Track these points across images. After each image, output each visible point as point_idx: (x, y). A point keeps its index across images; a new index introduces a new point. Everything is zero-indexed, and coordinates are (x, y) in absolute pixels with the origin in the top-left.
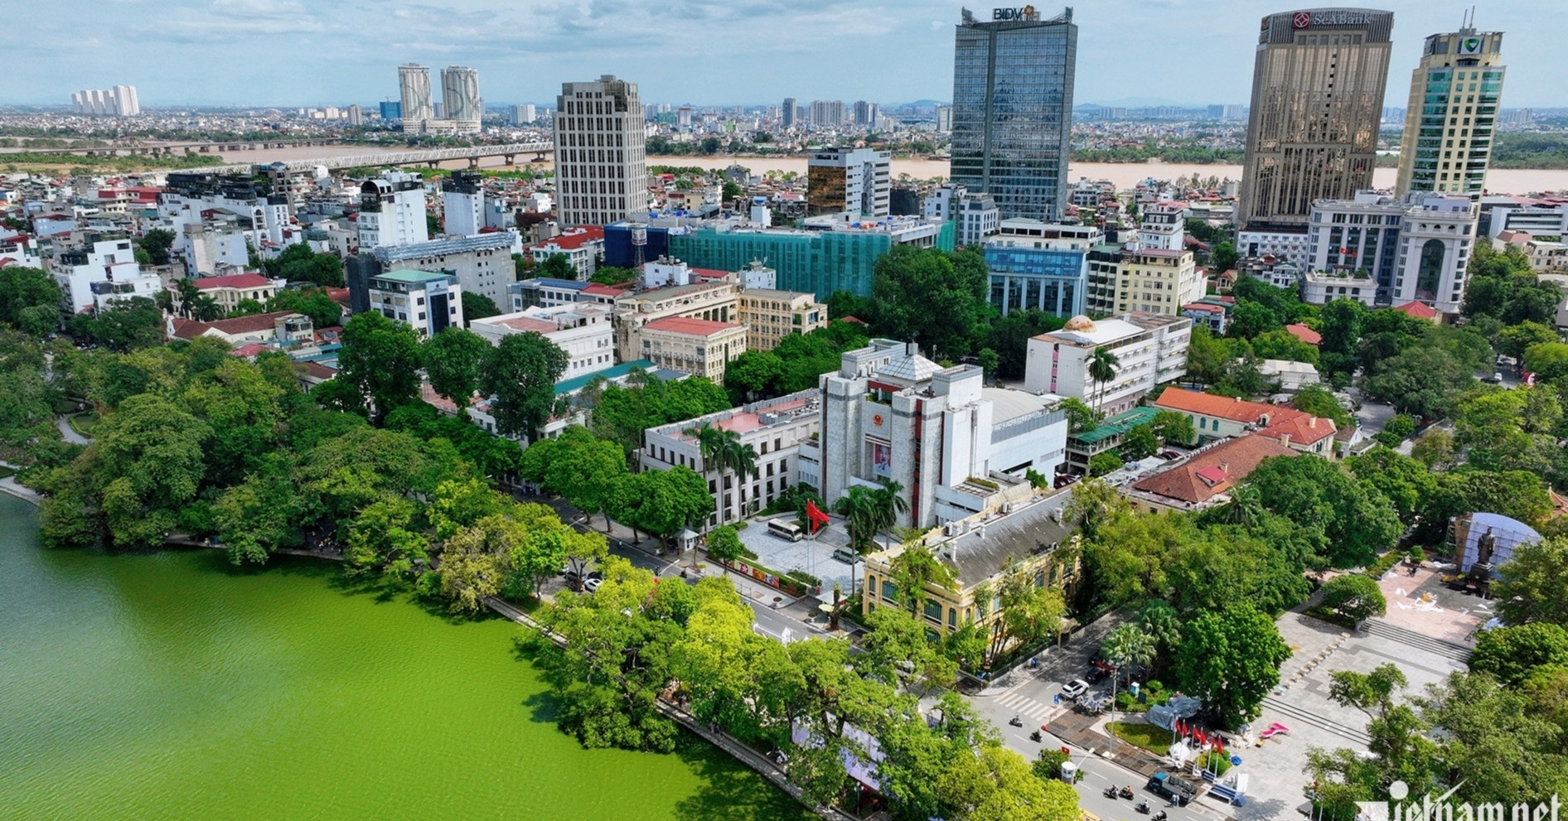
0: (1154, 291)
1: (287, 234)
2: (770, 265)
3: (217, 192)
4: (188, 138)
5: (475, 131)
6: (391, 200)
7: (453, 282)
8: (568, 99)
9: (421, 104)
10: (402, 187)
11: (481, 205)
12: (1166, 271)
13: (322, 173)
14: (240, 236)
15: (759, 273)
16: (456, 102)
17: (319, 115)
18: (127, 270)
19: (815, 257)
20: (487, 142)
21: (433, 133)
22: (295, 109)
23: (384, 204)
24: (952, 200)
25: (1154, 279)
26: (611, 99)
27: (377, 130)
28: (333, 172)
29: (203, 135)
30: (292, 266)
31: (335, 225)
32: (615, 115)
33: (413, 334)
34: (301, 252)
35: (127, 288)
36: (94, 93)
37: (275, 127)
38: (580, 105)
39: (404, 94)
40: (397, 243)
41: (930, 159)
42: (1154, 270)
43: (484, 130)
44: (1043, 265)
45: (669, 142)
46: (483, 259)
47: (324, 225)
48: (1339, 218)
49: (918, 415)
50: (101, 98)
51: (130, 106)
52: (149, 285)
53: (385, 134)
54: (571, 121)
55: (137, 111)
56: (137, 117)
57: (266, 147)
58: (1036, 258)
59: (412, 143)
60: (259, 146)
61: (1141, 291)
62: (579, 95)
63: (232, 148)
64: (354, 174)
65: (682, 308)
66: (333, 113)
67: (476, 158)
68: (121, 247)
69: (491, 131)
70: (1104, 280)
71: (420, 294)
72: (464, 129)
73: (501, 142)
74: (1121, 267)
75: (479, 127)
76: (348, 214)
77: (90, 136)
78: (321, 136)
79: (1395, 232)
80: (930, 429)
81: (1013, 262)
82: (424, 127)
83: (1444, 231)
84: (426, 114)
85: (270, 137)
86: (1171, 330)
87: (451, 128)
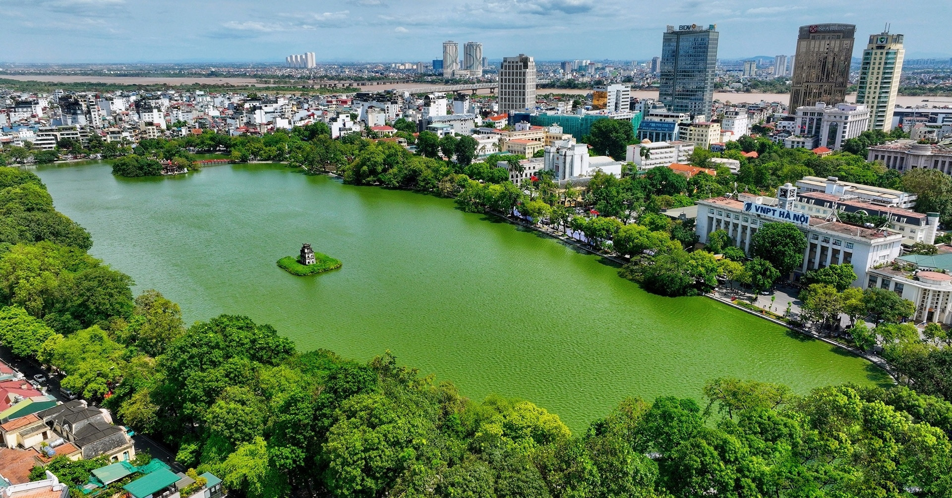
0: (700, 137)
1: (397, 115)
2: (560, 125)
3: (374, 99)
4: (342, 79)
5: (479, 76)
6: (434, 102)
7: (452, 128)
8: (505, 64)
9: (453, 62)
10: (438, 98)
11: (468, 106)
12: (704, 130)
13: (407, 95)
14: (382, 115)
15: (556, 128)
16: (470, 61)
17: (402, 67)
18: (349, 124)
19: (582, 124)
20: (484, 82)
21: (457, 77)
22: (389, 64)
23: (432, 104)
24: (645, 105)
25: (701, 133)
26: (522, 64)
27: (430, 75)
28: (412, 95)
29: (349, 78)
30: (399, 125)
31: (414, 112)
32: (523, 70)
33: (438, 137)
34: (403, 121)
35: (350, 129)
36: (296, 56)
37: (381, 74)
38: (509, 66)
39: (445, 57)
40: (435, 115)
41: (719, 92)
42: (701, 129)
43: (483, 76)
44: (661, 127)
45: (576, 82)
46: (463, 122)
47: (411, 112)
48: (805, 114)
49: (565, 155)
50: (299, 59)
51: (312, 63)
52: (357, 128)
53: (434, 77)
54: (506, 73)
55: (315, 66)
56: (316, 68)
57: (378, 84)
58: (659, 125)
59: (447, 82)
60: (375, 83)
61: (696, 137)
62: (509, 62)
63: (363, 84)
64: (420, 96)
65: (524, 137)
66: (408, 66)
67: (476, 90)
68: (347, 116)
69: (486, 76)
70: (684, 134)
71: (441, 131)
72: (473, 75)
73: (490, 82)
74: (689, 128)
75: (481, 74)
76: (418, 108)
77: (299, 78)
78: (403, 79)
79: (820, 119)
80: (568, 160)
81: (651, 127)
82: (453, 74)
83: (838, 118)
84: (456, 67)
85: (380, 79)
86: (683, 146)
87: (467, 74)
